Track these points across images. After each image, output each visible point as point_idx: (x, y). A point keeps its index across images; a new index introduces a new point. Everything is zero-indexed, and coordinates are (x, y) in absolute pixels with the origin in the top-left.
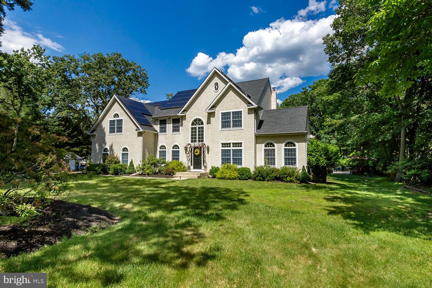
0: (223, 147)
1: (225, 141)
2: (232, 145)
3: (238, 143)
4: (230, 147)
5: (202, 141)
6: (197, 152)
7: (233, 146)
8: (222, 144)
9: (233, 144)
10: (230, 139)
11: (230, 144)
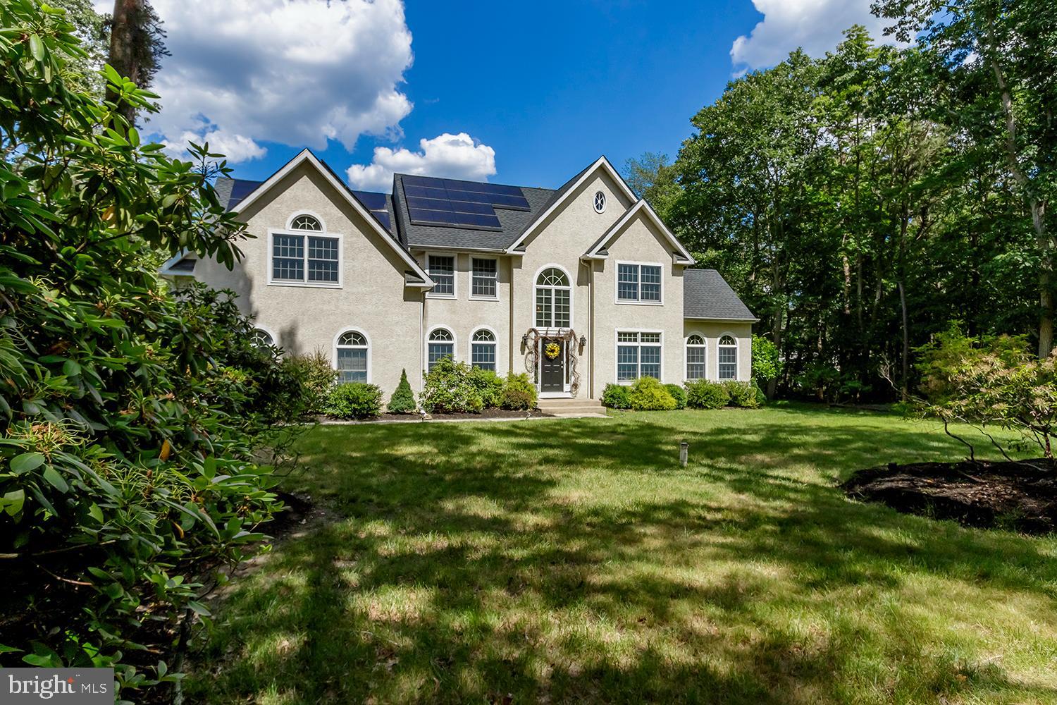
0: (620, 340)
1: (626, 327)
2: (639, 337)
3: (652, 335)
4: (635, 340)
5: (567, 324)
6: (553, 351)
7: (642, 340)
8: (620, 334)
9: (643, 334)
10: (638, 324)
11: (635, 334)
